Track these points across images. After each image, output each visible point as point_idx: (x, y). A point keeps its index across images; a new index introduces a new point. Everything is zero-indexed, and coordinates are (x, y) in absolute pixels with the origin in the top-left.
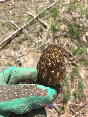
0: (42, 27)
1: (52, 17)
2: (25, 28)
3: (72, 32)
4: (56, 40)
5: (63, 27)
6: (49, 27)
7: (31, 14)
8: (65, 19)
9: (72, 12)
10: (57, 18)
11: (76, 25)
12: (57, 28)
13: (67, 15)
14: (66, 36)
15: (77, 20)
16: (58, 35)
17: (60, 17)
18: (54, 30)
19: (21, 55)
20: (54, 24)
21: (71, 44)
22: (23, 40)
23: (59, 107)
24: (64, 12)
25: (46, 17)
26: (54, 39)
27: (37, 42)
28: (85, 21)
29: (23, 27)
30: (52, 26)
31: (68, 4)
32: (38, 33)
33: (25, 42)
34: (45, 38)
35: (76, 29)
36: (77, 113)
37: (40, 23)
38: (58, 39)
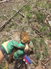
0: (22, 17)
1: (27, 10)
2: (12, 18)
3: (39, 18)
4: (30, 24)
5: (33, 16)
6: (25, 17)
7: (15, 10)
8: (34, 11)
9: (38, 7)
10: (30, 11)
11: (40, 14)
12: (30, 17)
13: (35, 9)
14: (35, 21)
15: (41, 11)
16: (31, 21)
17: (31, 11)
18: (29, 18)
19: (11, 34)
20: (28, 15)
21: (39, 25)
22: (12, 25)
23: (35, 62)
24: (33, 7)
25: (23, 11)
26: (29, 23)
27: (20, 26)
28: (45, 11)
29: (11, 18)
30: (27, 16)
31: (35, 3)
32: (20, 21)
33: (13, 27)
34: (24, 23)
35: (41, 17)
36: (46, 65)
37: (20, 15)
38: (31, 23)
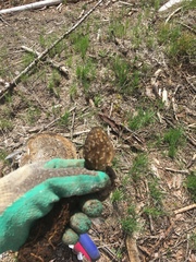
0: (59, 77)
1: (78, 52)
2: (19, 81)
3: (122, 81)
4: (91, 101)
5: (103, 71)
6: (73, 74)
7: (30, 50)
8: (103, 54)
9: (117, 40)
10: (88, 55)
11: (129, 67)
12: (90, 75)
13: (109, 47)
14: (111, 92)
15: (130, 54)
16: (94, 90)
17: (94, 53)
18: (85, 80)
20: (83, 68)
21: (125, 107)
22: (18, 109)
23: (116, 248)
24: (100, 41)
25: (63, 54)
26: (88, 100)
27: (50, 110)
28: (146, 55)
29: (14, 80)
30: (78, 72)
31: (107, 24)
32: (52, 91)
33: (23, 114)
34: (66, 100)
35: (130, 75)
36: (156, 255)
37: (52, 67)
38: (96, 98)
